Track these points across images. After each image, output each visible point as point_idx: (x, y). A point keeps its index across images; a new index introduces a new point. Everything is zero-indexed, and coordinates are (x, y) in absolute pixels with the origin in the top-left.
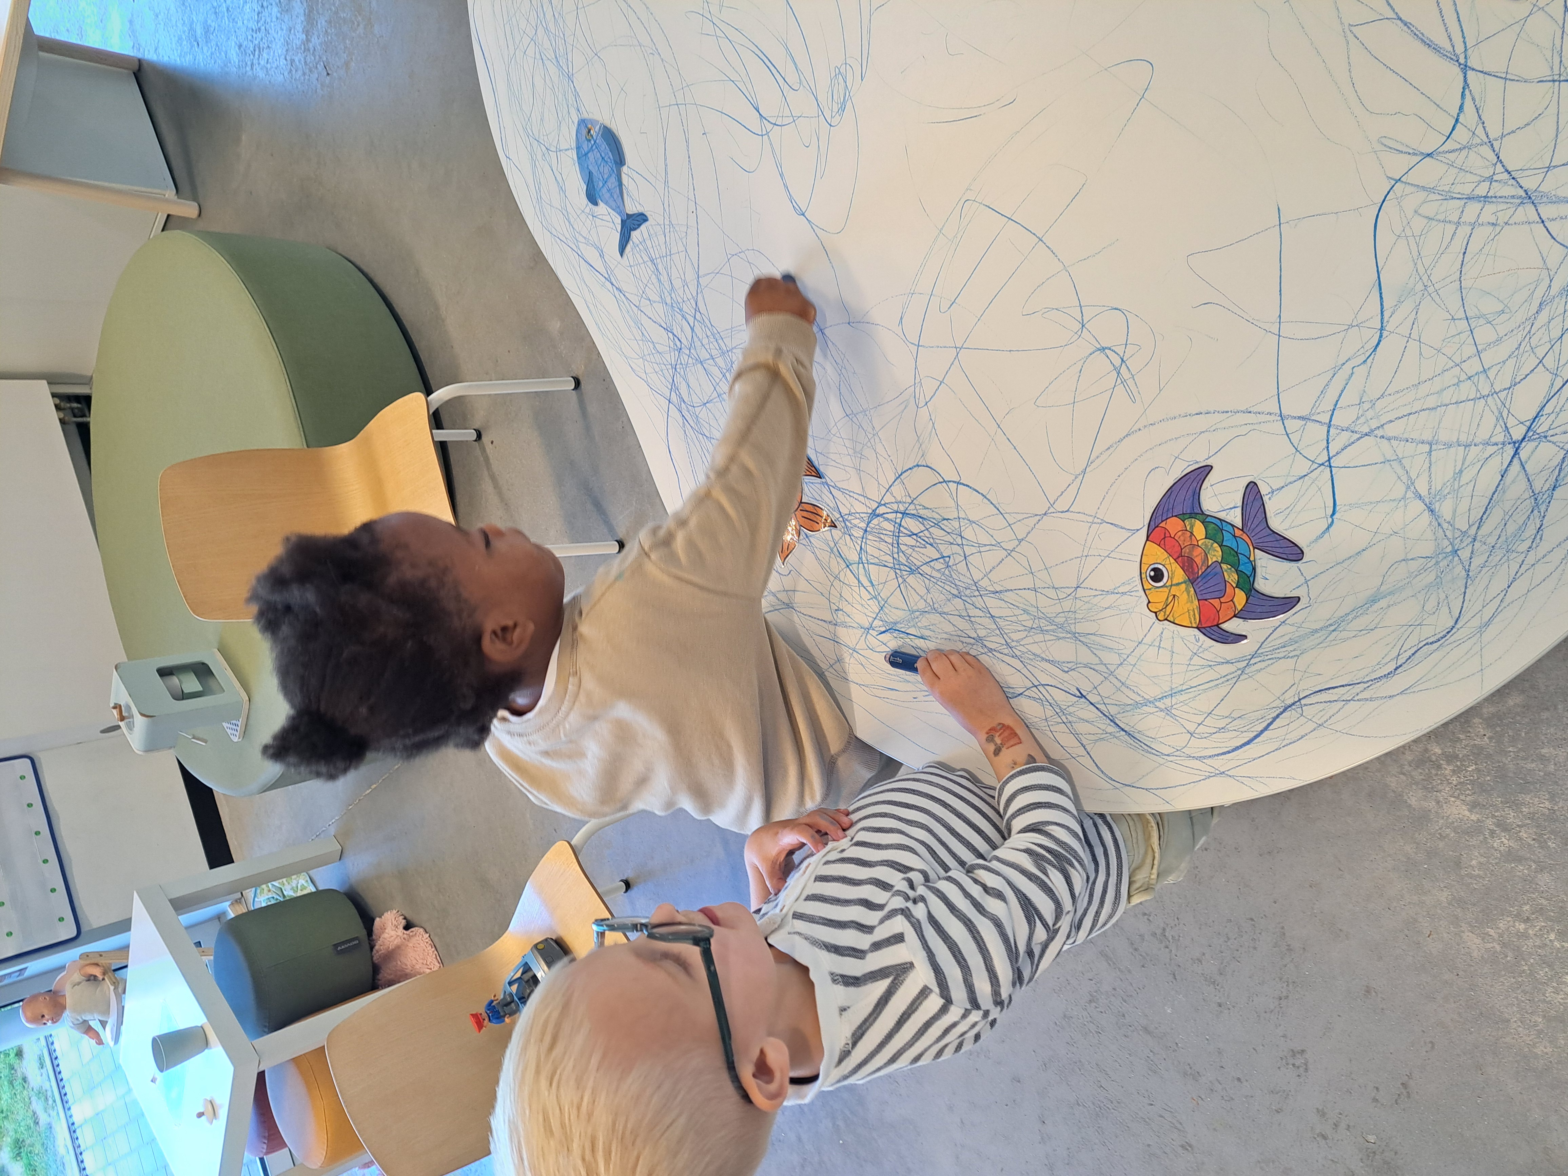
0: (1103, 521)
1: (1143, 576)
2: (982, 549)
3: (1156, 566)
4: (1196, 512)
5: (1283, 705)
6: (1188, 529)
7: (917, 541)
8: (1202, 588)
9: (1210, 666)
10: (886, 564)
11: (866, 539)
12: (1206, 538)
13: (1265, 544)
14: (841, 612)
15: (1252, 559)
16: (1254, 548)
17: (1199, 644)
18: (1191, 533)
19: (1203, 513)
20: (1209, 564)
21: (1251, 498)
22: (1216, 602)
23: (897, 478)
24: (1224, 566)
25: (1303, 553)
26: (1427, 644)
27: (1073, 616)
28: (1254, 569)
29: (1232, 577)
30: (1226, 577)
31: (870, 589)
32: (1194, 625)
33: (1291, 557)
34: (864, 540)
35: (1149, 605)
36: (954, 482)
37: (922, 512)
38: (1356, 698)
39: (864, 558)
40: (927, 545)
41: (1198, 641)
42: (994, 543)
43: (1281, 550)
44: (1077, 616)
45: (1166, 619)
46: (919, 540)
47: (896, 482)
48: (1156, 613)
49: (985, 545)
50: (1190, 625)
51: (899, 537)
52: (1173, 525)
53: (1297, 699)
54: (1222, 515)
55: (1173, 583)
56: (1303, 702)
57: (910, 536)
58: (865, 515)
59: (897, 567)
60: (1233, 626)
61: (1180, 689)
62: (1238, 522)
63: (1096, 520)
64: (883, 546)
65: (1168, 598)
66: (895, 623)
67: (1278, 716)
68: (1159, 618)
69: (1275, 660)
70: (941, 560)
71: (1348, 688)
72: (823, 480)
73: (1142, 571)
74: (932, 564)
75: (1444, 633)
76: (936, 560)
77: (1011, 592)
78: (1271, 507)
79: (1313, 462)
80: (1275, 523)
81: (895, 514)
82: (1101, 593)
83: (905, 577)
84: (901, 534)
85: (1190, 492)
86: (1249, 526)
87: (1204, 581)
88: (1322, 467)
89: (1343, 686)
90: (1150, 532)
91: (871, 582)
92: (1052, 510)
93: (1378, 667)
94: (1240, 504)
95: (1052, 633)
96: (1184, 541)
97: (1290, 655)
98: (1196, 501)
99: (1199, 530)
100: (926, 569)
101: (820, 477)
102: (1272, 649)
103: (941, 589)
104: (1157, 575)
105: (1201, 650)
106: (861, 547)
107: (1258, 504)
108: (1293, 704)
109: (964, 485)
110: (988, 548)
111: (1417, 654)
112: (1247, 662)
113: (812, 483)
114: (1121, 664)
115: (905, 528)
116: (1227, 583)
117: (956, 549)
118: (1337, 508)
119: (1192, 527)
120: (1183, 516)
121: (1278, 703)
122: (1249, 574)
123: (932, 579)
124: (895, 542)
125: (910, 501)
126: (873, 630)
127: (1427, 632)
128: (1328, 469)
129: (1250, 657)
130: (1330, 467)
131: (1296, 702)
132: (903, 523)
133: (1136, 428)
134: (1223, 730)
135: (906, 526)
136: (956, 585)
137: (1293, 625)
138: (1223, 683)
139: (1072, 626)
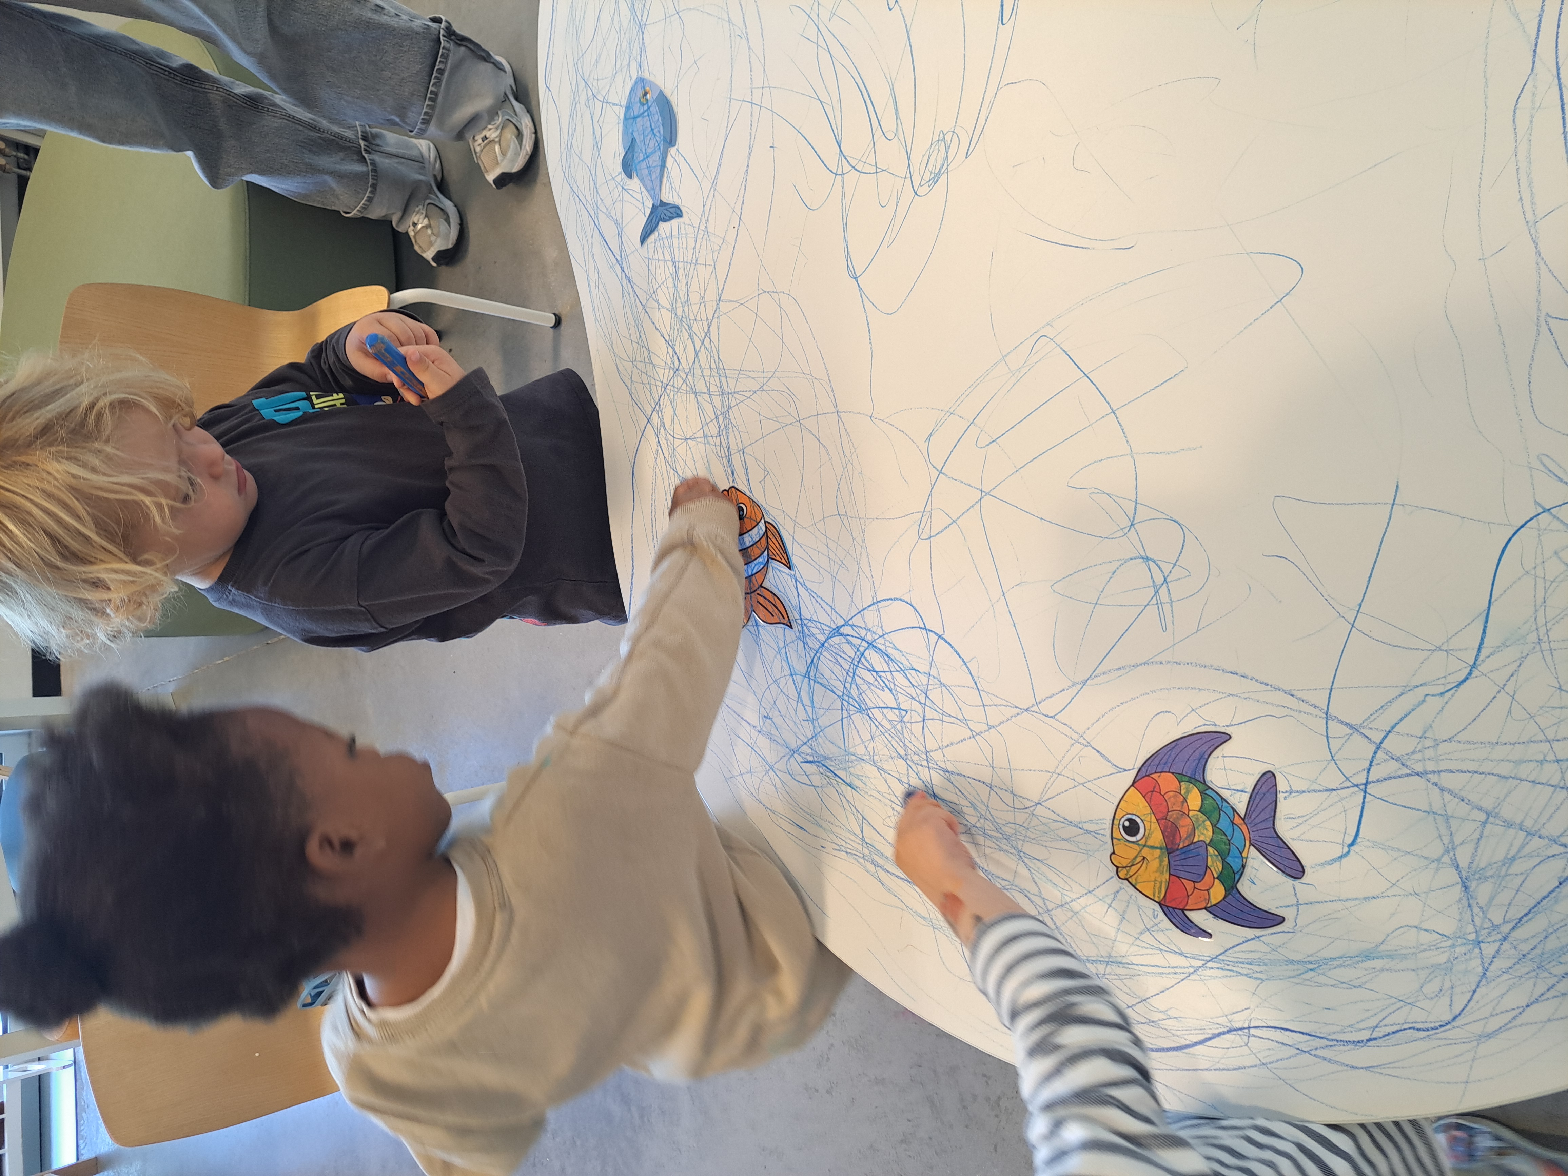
0: (1089, 745)
1: (1116, 822)
2: (945, 718)
3: (1134, 817)
4: (1197, 778)
5: (1229, 1025)
6: (1183, 792)
7: (876, 680)
8: (1178, 863)
9: (1161, 950)
10: (835, 690)
11: (821, 654)
12: (1199, 811)
13: (1265, 846)
14: (769, 721)
15: (1244, 855)
16: (1251, 844)
17: (1156, 921)
18: (1185, 799)
19: (1205, 783)
20: (1195, 840)
21: (1264, 789)
22: (1189, 885)
23: (874, 604)
24: (1211, 850)
25: (1304, 872)
26: (1413, 1028)
27: (1024, 832)
28: (1243, 867)
29: (1215, 865)
30: (1209, 864)
31: (809, 710)
32: (1157, 899)
33: (1288, 871)
34: (818, 655)
35: (1113, 856)
36: (935, 633)
37: (890, 651)
38: (1313, 1052)
39: (812, 674)
40: (886, 689)
41: (1156, 917)
42: (960, 717)
43: (1279, 859)
44: (1029, 834)
45: (1127, 879)
46: (878, 679)
47: (871, 608)
48: (1117, 867)
49: (950, 716)
50: (1152, 897)
51: (857, 666)
52: (1167, 782)
53: (1246, 1026)
54: (1226, 794)
55: (1149, 843)
56: (1252, 1031)
57: (869, 671)
58: (828, 629)
59: (845, 698)
60: (1200, 918)
61: (1119, 959)
62: (1242, 809)
63: (1081, 740)
64: (837, 669)
65: (1136, 857)
66: (826, 758)
67: (1219, 1034)
68: (1120, 874)
69: (1235, 974)
70: (897, 712)
71: (1308, 1037)
72: (792, 572)
73: (1117, 816)
74: (885, 711)
75: (1437, 1024)
76: (891, 708)
77: (963, 777)
78: (1284, 807)
79: (1347, 779)
80: (1283, 827)
81: (860, 641)
82: (1063, 820)
83: (851, 713)
84: (860, 665)
85: (1197, 754)
86: (1252, 818)
87: (1183, 856)
88: (1356, 789)
89: (1303, 1033)
90: (1138, 778)
91: (812, 702)
92: (1035, 708)
93: (1349, 1029)
94: (1250, 790)
95: (995, 841)
96: (1174, 803)
97: (1255, 975)
98: (1201, 766)
99: (1194, 800)
100: (876, 713)
101: (790, 568)
102: (1235, 960)
103: (887, 742)
104: (1132, 828)
105: (1156, 928)
106: (812, 661)
107: (1270, 797)
108: (1241, 1029)
109: (946, 641)
110: (952, 720)
111: (1397, 1035)
112: (1204, 962)
113: (779, 570)
114: (1062, 906)
115: (867, 660)
116: (1208, 870)
117: (916, 705)
118: (1359, 840)
119: (1188, 792)
120: (1180, 776)
121: (1223, 1020)
122: (1236, 870)
123: (880, 727)
124: (851, 670)
125: (881, 634)
126: (799, 755)
127: (1416, 1016)
128: (1362, 794)
129: (1208, 959)
130: (1365, 792)
131: (1245, 1028)
132: (866, 654)
133: (1158, 659)
134: (1153, 1024)
135: (868, 658)
136: (905, 745)
137: (1267, 944)
138: (1169, 973)
139: (1020, 843)
